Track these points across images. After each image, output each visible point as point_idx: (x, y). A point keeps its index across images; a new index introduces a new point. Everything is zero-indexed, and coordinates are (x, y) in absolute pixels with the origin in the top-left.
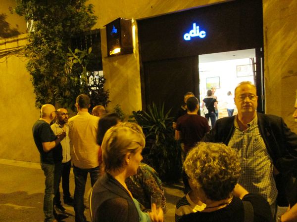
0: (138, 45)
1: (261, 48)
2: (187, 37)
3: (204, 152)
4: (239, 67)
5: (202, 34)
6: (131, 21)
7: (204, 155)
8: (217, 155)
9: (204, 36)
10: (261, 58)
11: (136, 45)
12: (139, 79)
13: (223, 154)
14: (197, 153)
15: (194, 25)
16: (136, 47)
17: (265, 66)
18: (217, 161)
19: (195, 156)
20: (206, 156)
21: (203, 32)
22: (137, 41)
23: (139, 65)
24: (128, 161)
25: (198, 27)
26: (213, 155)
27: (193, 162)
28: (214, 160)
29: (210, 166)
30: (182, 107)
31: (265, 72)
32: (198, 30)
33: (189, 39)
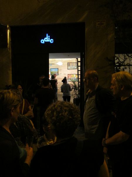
0: (11, 43)
1: (83, 53)
2: (43, 41)
3: (59, 106)
4: (68, 64)
5: (51, 41)
6: (7, 27)
7: (59, 108)
8: (67, 109)
9: (53, 42)
10: (83, 59)
11: (10, 42)
12: (11, 65)
13: (71, 108)
14: (54, 106)
15: (47, 35)
16: (9, 44)
17: (85, 63)
18: (67, 113)
19: (53, 108)
20: (60, 109)
21: (52, 40)
22: (10, 40)
23: (11, 56)
24: (12, 113)
25: (49, 37)
26: (65, 108)
27: (51, 112)
28: (65, 112)
29: (62, 115)
30: (38, 84)
31: (85, 66)
32: (49, 38)
33: (43, 42)
